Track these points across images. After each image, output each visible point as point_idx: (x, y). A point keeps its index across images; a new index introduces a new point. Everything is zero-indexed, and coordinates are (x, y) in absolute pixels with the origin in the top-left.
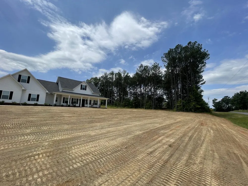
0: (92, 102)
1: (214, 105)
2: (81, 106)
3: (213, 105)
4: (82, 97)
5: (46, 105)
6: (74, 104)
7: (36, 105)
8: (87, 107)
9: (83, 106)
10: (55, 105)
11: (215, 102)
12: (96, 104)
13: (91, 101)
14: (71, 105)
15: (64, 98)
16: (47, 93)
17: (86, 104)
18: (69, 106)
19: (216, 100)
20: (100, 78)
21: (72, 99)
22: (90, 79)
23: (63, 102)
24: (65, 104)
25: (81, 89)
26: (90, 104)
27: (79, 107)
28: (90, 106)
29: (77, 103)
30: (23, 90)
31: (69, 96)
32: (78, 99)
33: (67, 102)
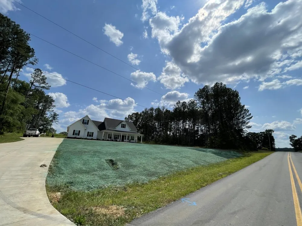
0: (130, 138)
1: (292, 143)
2: (121, 141)
3: (290, 144)
4: (122, 134)
5: (98, 139)
6: (116, 139)
7: (92, 139)
8: (133, 142)
9: (123, 141)
10: (103, 140)
11: (293, 140)
12: (133, 140)
13: (128, 137)
14: (114, 140)
15: (109, 135)
16: (98, 131)
17: (125, 139)
18: (112, 141)
19: (295, 137)
20: (141, 113)
21: (115, 135)
22: (131, 115)
23: (108, 138)
24: (109, 139)
25: (121, 127)
26: (128, 139)
27: (120, 141)
28: (128, 141)
29: (118, 139)
30: (85, 129)
31: (113, 133)
32: (119, 135)
33: (111, 138)
